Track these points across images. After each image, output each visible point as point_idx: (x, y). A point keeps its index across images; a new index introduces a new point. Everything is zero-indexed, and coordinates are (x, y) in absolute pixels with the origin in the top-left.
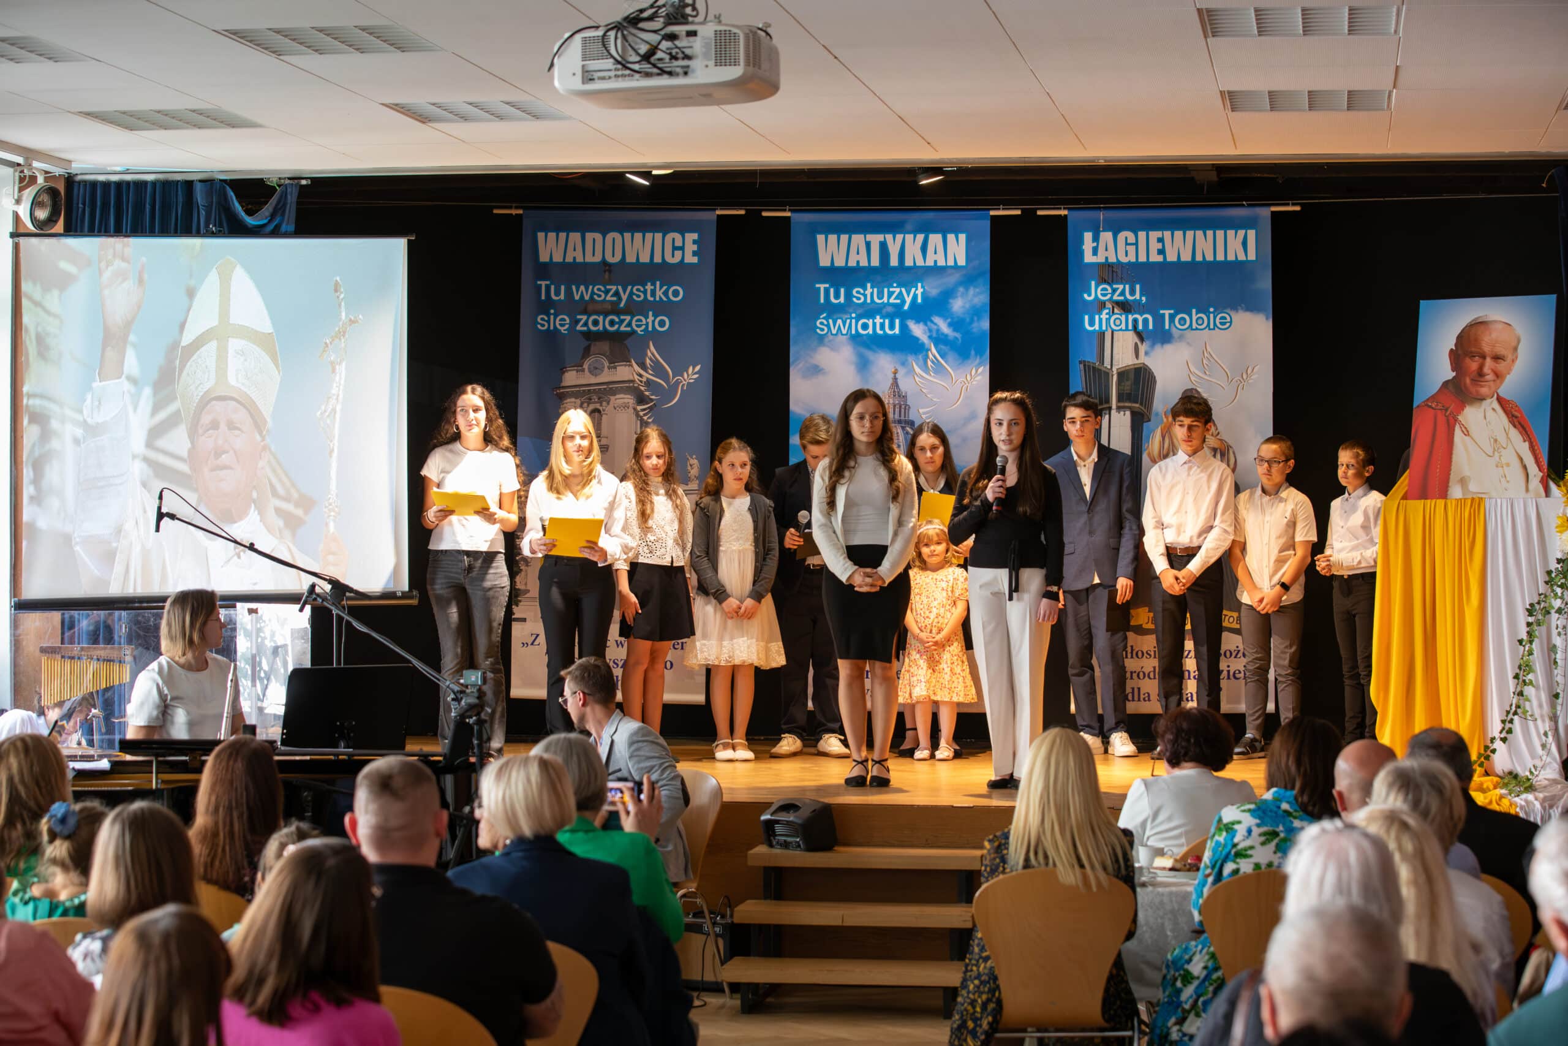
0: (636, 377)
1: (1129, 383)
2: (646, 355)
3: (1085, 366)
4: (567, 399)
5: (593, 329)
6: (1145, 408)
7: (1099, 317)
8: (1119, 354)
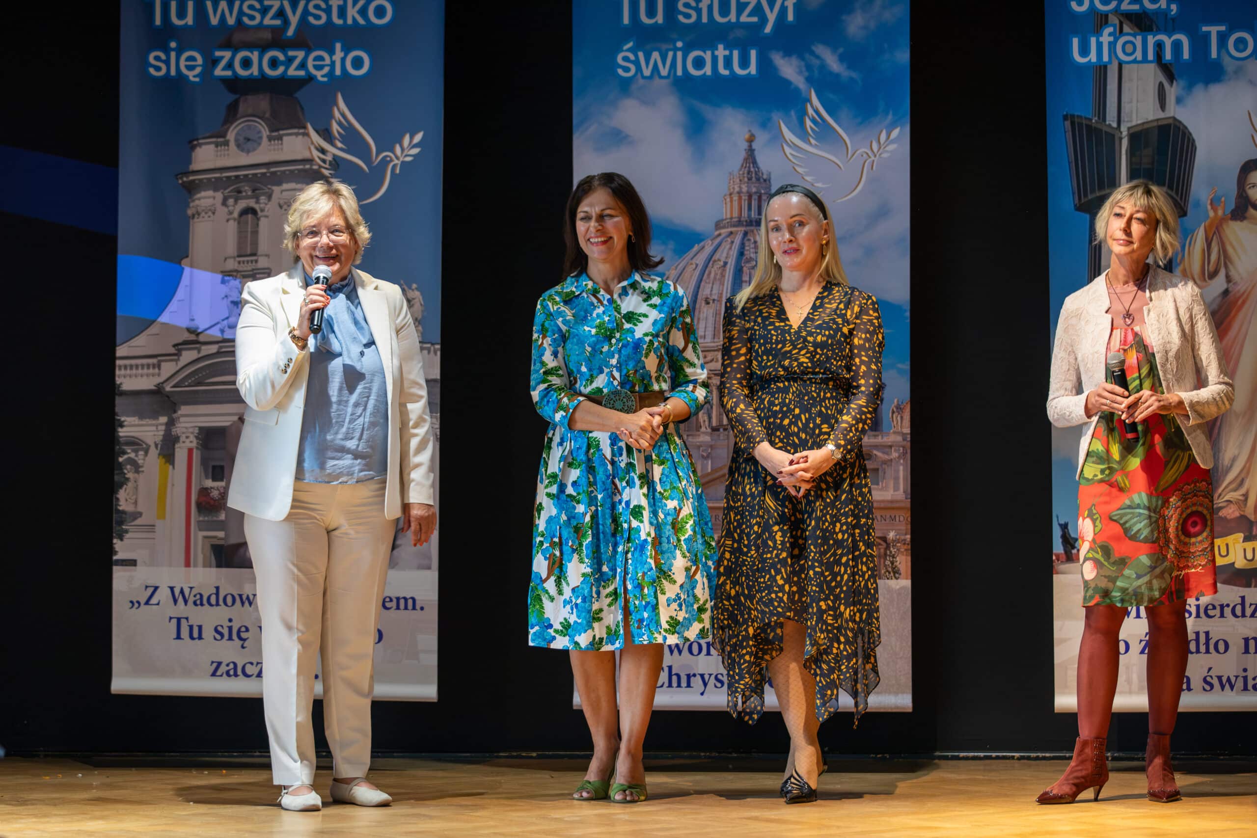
0: (316, 154)
1: (1148, 152)
2: (332, 116)
3: (1073, 123)
4: (199, 192)
5: (242, 73)
6: (1177, 193)
7: (1098, 41)
8: (1131, 102)
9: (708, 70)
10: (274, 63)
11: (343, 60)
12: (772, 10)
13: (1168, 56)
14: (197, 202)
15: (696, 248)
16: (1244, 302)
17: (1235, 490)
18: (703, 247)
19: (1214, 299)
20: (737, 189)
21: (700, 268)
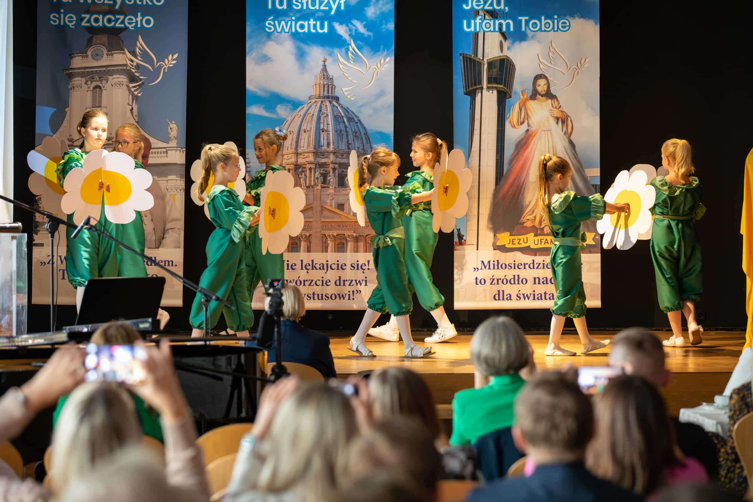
0: (129, 62)
1: (495, 70)
2: (136, 45)
3: (463, 57)
4: (74, 78)
5: (95, 25)
6: (507, 88)
7: (474, 22)
8: (488, 48)
9: (306, 30)
10: (109, 21)
11: (141, 21)
12: (334, 4)
13: (504, 29)
14: (73, 83)
15: (300, 108)
16: (535, 135)
17: (531, 215)
18: (303, 107)
19: (522, 134)
20: (318, 82)
21: (301, 117)
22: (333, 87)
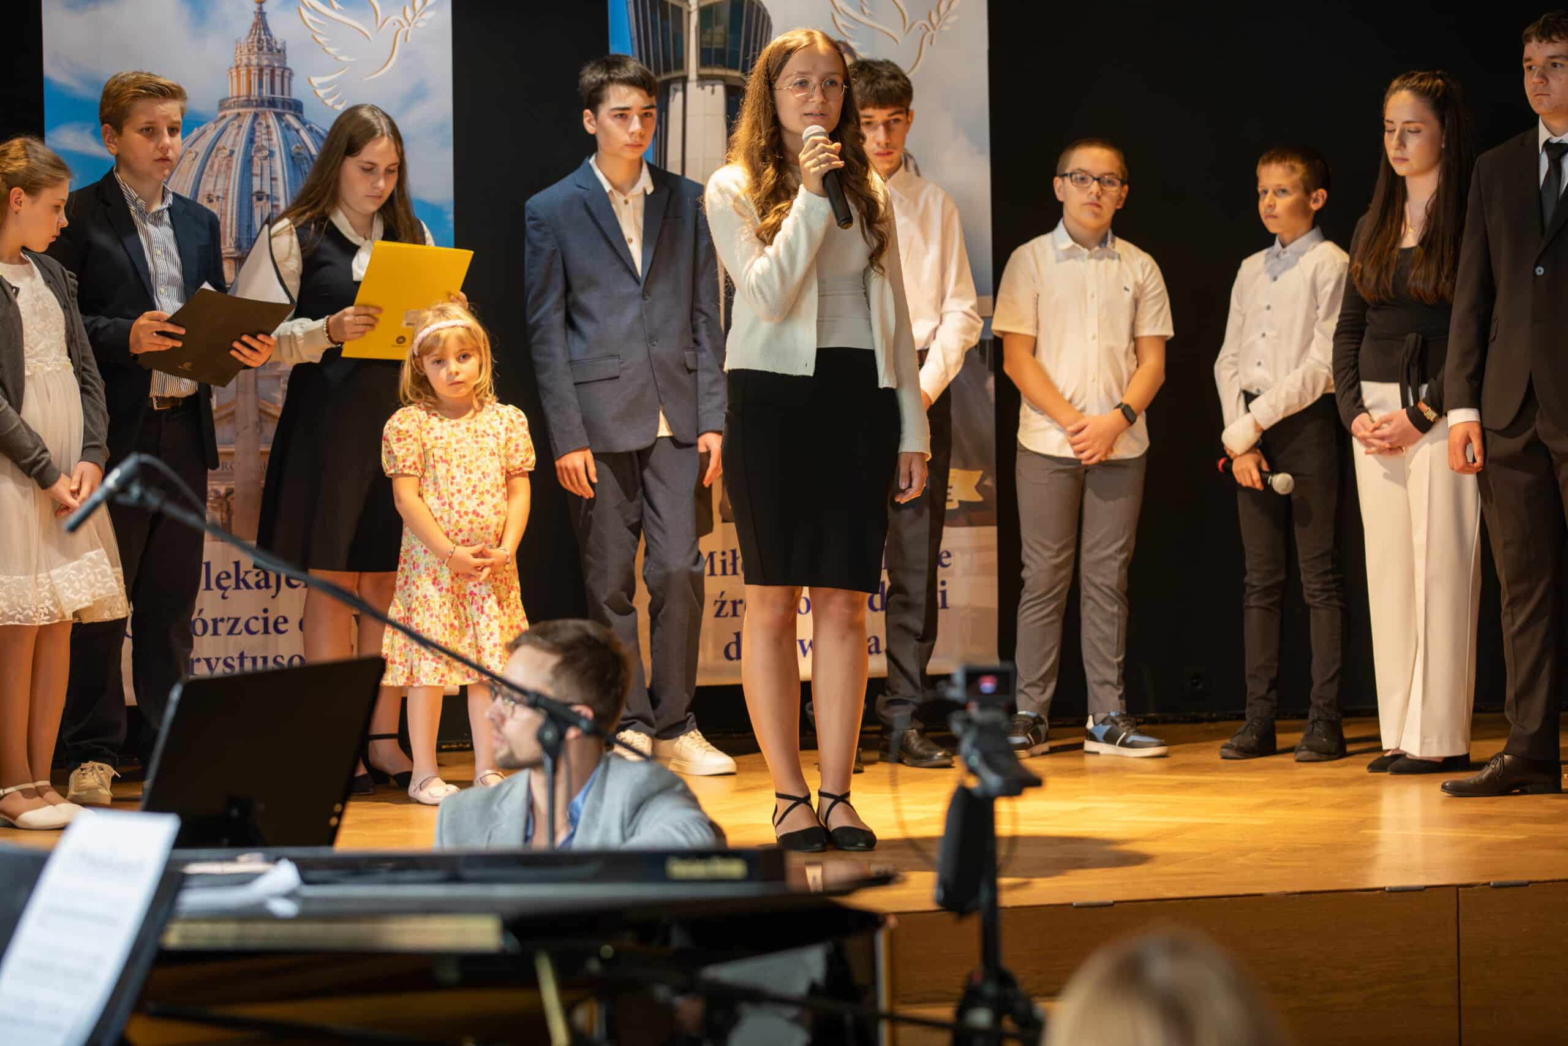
1: (719, 30)
20: (245, 61)
21: (200, 157)
22: (287, 74)
